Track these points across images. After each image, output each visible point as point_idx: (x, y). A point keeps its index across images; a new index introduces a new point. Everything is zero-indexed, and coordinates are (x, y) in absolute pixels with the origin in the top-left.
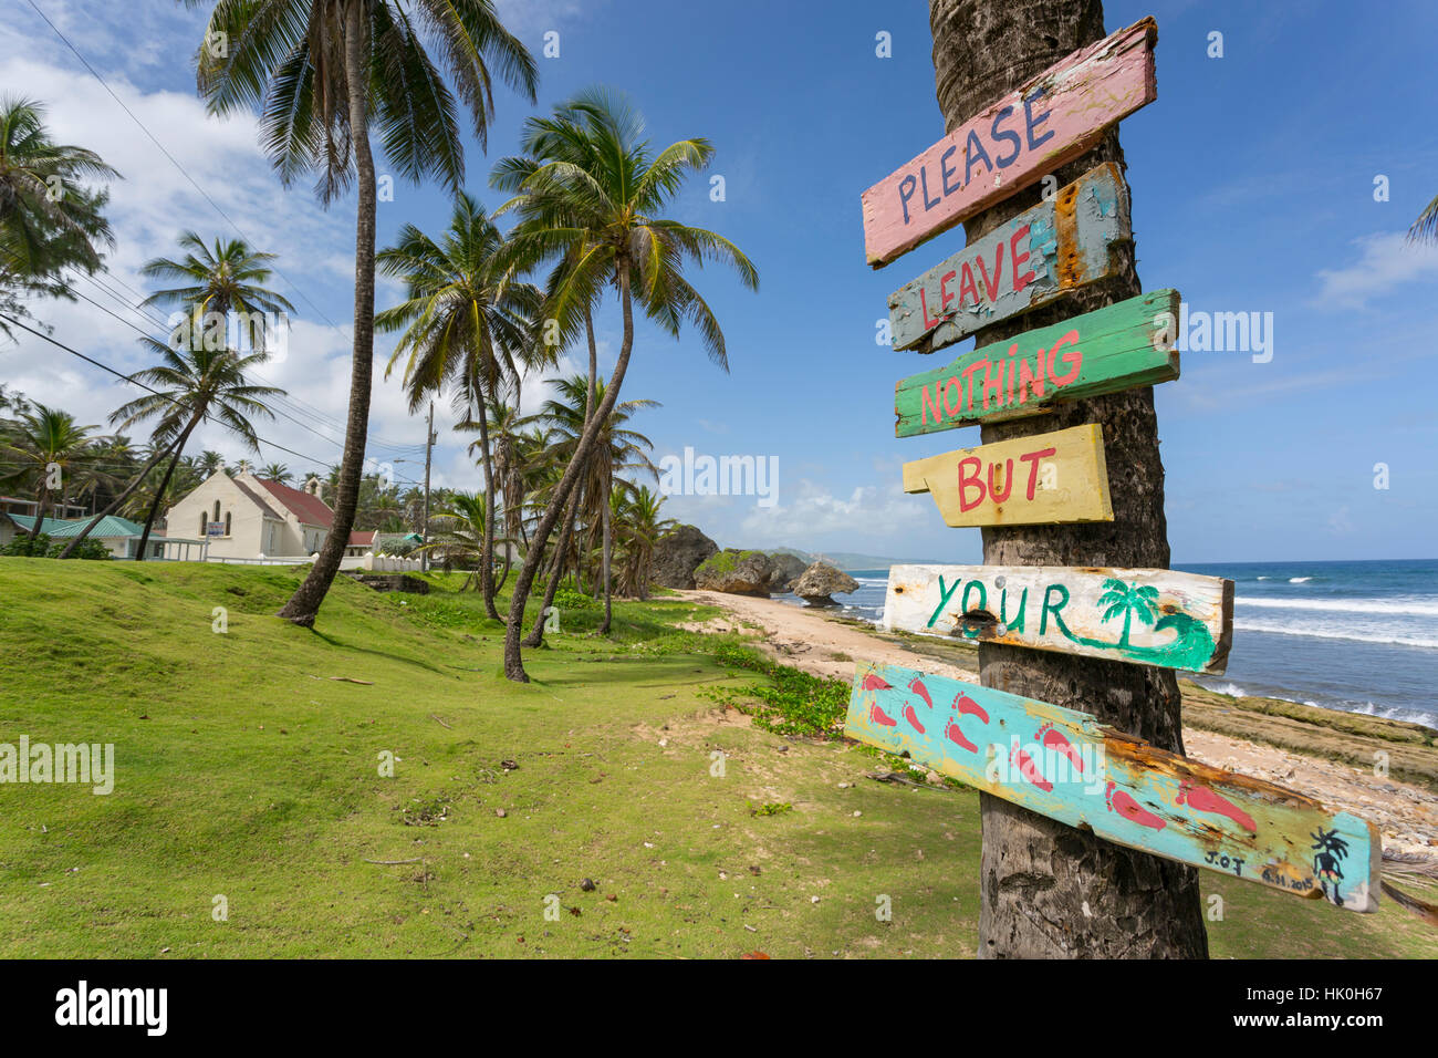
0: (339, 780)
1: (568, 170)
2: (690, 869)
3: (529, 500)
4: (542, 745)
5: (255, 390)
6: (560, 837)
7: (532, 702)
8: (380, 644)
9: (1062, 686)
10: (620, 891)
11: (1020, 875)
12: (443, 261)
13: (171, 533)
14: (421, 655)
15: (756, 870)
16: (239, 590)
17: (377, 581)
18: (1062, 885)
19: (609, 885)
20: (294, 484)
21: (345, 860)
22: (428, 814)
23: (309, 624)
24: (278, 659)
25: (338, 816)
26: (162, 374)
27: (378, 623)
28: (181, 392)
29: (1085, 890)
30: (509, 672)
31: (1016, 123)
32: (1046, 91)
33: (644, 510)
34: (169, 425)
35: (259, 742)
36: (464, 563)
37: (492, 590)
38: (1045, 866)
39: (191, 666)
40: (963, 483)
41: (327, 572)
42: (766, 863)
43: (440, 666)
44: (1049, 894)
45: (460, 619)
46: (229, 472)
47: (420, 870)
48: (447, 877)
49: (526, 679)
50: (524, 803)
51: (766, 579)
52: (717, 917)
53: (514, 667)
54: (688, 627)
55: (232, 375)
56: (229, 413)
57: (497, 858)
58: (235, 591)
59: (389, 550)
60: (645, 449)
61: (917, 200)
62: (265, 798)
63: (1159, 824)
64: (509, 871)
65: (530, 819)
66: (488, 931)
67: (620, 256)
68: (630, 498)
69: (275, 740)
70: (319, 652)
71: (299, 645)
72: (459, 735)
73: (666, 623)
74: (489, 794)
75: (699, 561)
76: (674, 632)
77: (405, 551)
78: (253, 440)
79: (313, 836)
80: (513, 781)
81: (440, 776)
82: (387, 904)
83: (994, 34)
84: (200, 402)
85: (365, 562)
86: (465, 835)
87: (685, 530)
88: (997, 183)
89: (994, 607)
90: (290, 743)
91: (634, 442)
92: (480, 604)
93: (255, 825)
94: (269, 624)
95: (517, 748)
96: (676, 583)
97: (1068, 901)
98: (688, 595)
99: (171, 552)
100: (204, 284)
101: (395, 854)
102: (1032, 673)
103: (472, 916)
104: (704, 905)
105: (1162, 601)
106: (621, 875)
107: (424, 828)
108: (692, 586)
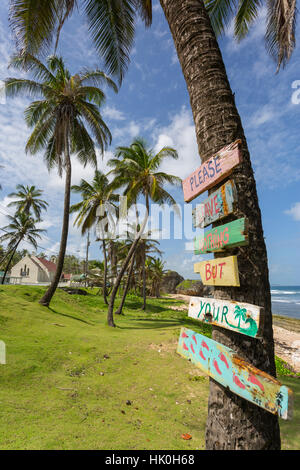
0: (51, 359)
1: (128, 161)
2: (165, 399)
3: (119, 263)
4: (118, 350)
5: (37, 230)
6: (120, 384)
7: (116, 334)
8: (69, 313)
9: (229, 340)
10: (139, 406)
11: (214, 403)
12: (92, 189)
13: (12, 275)
14: (82, 317)
15: (189, 402)
16: (28, 294)
17: (71, 291)
18: (225, 408)
19: (135, 403)
20: (47, 259)
21: (50, 387)
22: (78, 373)
23: (47, 305)
24: (37, 317)
25: (50, 371)
26: (12, 226)
27: (69, 305)
28: (17, 231)
29: (231, 409)
30: (109, 324)
31: (213, 165)
32: (218, 157)
33: (157, 266)
34: (13, 241)
35: (29, 345)
36: (98, 285)
37: (106, 294)
38: (221, 400)
39: (12, 319)
40: (207, 271)
41: (53, 288)
42: (194, 399)
43: (88, 321)
44: (221, 410)
45: (96, 304)
46: (29, 256)
47: (73, 393)
48: (82, 396)
49: (115, 326)
50: (110, 371)
51: (202, 290)
52: (173, 419)
53: (111, 321)
54: (173, 308)
55: (31, 226)
56: (30, 237)
57: (98, 390)
58: (27, 294)
59: (75, 280)
60: (157, 246)
61: (194, 185)
62: (28, 365)
63: (244, 387)
64: (102, 395)
65: (111, 377)
66: (93, 417)
67: (144, 185)
68: (153, 262)
69: (33, 345)
70: (50, 315)
71: (44, 313)
72: (90, 346)
73: (165, 306)
74: (98, 367)
75: (178, 284)
76: (168, 310)
77: (80, 281)
78: (36, 246)
79: (41, 378)
80: (107, 363)
81: (83, 359)
82: (61, 404)
83: (209, 139)
84: (22, 235)
85: (68, 284)
86: (90, 381)
87: (172, 273)
88: (211, 182)
89: (212, 313)
90: (37, 345)
91: (152, 243)
92: (102, 299)
93: (24, 373)
94: (36, 305)
95: (109, 351)
96: (170, 292)
97: (226, 413)
98: (174, 296)
99: (12, 281)
100: (24, 199)
101: (66, 386)
102: (222, 335)
103: (88, 411)
104: (169, 414)
105: (247, 313)
106: (140, 400)
107: (76, 378)
108: (175, 293)
